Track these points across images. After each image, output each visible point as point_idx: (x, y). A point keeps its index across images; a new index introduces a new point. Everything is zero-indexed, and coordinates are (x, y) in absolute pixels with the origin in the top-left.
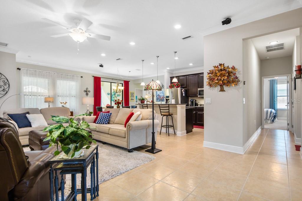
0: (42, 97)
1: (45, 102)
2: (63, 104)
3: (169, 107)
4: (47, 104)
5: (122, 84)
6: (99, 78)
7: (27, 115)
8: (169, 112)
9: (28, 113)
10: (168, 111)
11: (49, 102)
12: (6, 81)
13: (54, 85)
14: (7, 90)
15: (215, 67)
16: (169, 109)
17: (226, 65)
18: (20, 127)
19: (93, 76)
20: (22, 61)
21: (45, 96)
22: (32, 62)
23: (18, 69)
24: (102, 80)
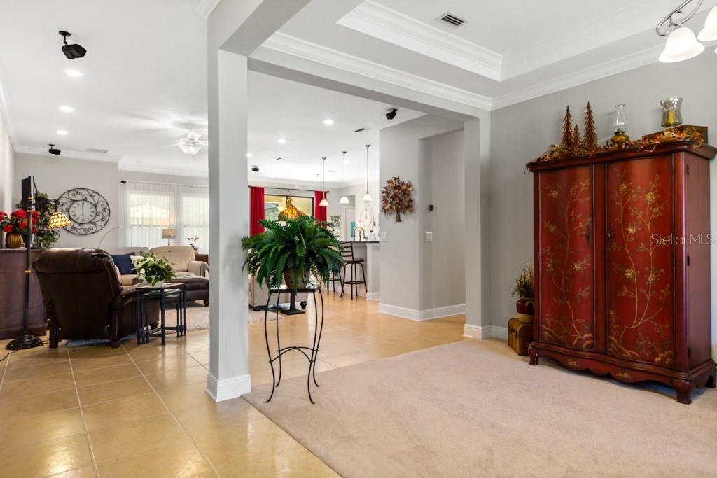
0: (159, 228)
1: (164, 237)
2: (192, 242)
3: (351, 247)
4: (166, 240)
5: (313, 198)
6: (261, 190)
7: (132, 257)
8: (352, 256)
9: (133, 254)
10: (350, 254)
11: (169, 237)
12: (106, 205)
13: (177, 208)
14: (107, 219)
15: (389, 182)
16: (352, 251)
17: (401, 180)
18: (122, 274)
19: (249, 187)
20: (129, 168)
21: (162, 226)
22: (143, 170)
23: (122, 182)
24: (266, 192)
